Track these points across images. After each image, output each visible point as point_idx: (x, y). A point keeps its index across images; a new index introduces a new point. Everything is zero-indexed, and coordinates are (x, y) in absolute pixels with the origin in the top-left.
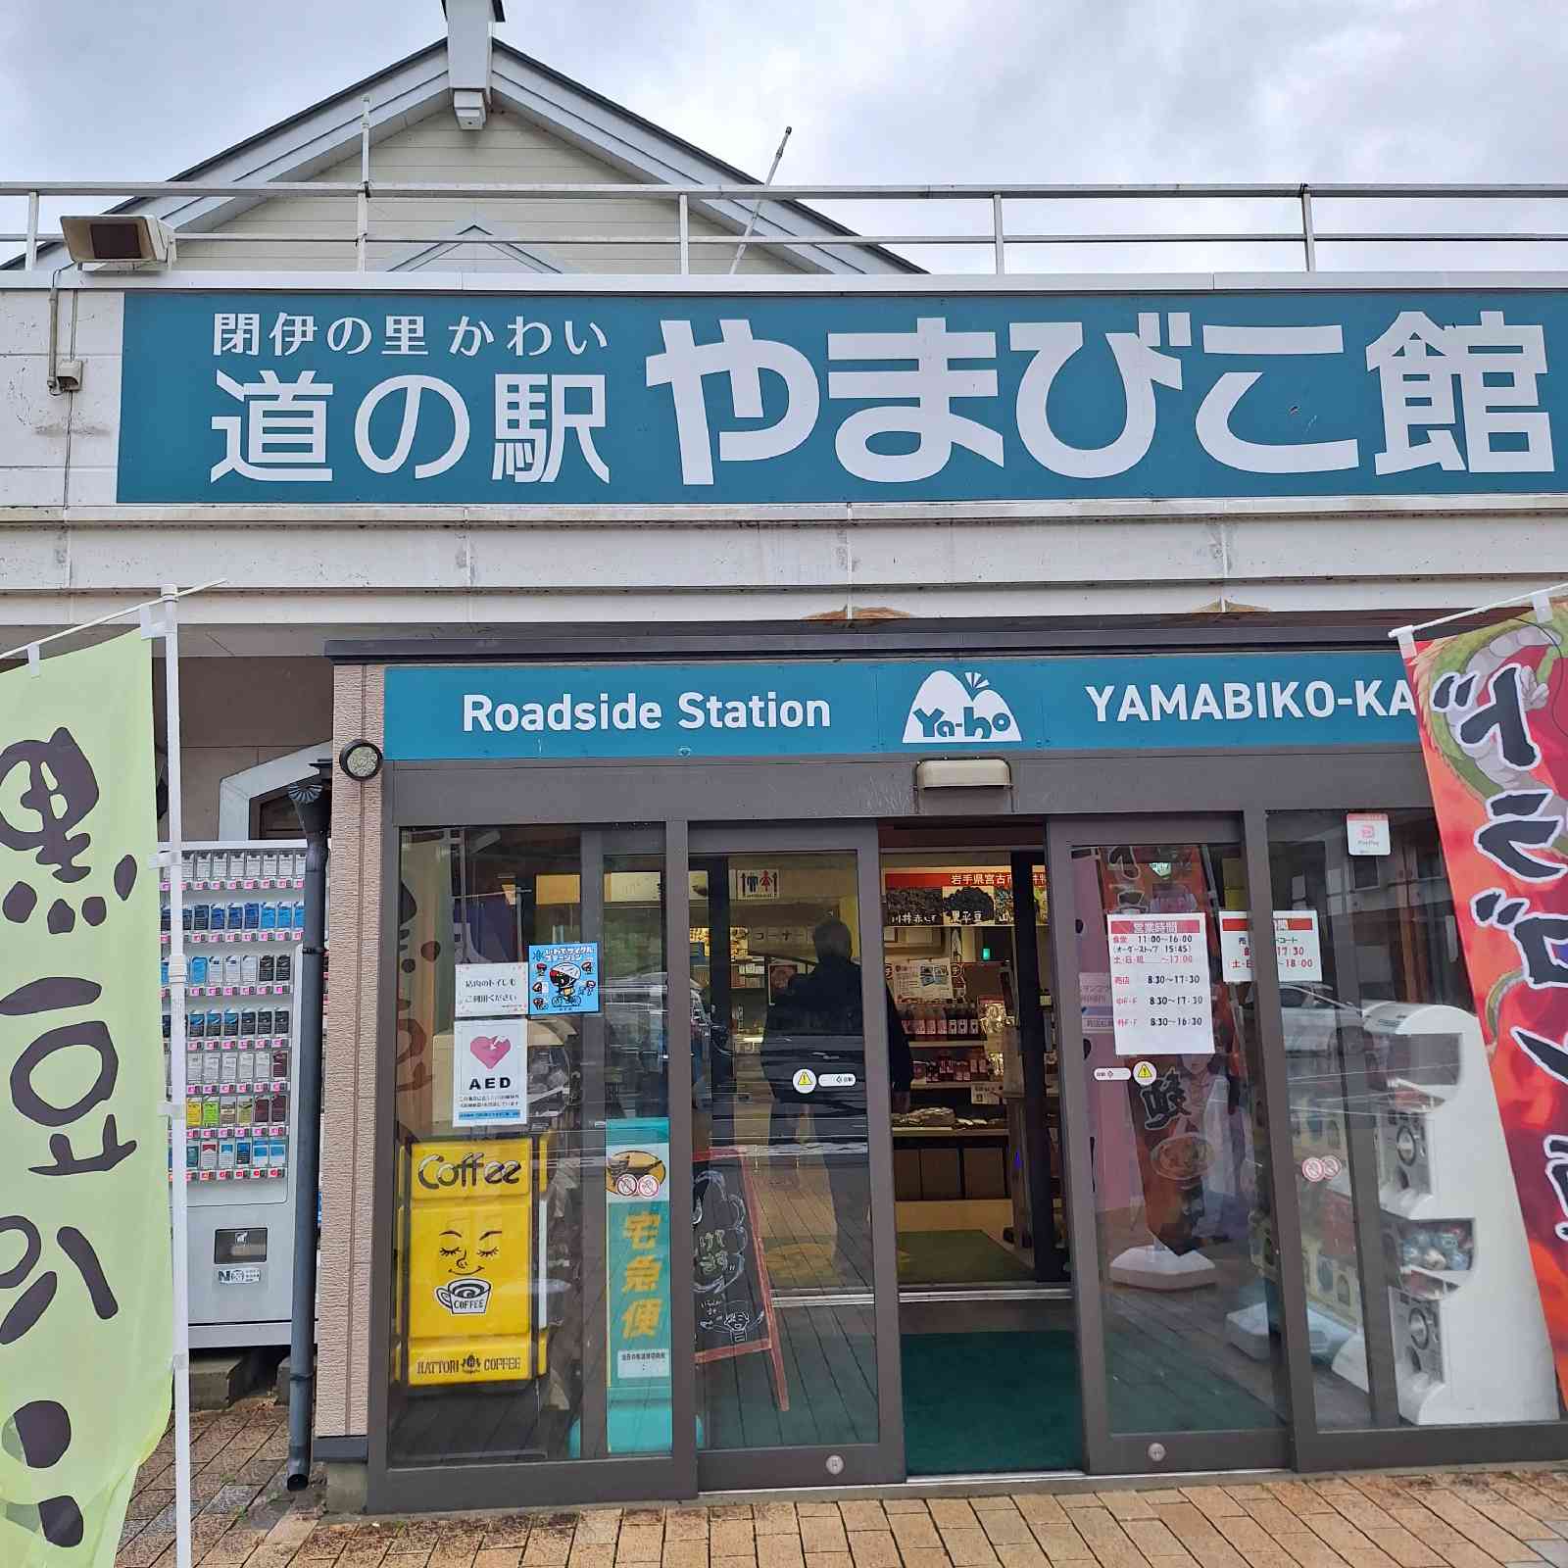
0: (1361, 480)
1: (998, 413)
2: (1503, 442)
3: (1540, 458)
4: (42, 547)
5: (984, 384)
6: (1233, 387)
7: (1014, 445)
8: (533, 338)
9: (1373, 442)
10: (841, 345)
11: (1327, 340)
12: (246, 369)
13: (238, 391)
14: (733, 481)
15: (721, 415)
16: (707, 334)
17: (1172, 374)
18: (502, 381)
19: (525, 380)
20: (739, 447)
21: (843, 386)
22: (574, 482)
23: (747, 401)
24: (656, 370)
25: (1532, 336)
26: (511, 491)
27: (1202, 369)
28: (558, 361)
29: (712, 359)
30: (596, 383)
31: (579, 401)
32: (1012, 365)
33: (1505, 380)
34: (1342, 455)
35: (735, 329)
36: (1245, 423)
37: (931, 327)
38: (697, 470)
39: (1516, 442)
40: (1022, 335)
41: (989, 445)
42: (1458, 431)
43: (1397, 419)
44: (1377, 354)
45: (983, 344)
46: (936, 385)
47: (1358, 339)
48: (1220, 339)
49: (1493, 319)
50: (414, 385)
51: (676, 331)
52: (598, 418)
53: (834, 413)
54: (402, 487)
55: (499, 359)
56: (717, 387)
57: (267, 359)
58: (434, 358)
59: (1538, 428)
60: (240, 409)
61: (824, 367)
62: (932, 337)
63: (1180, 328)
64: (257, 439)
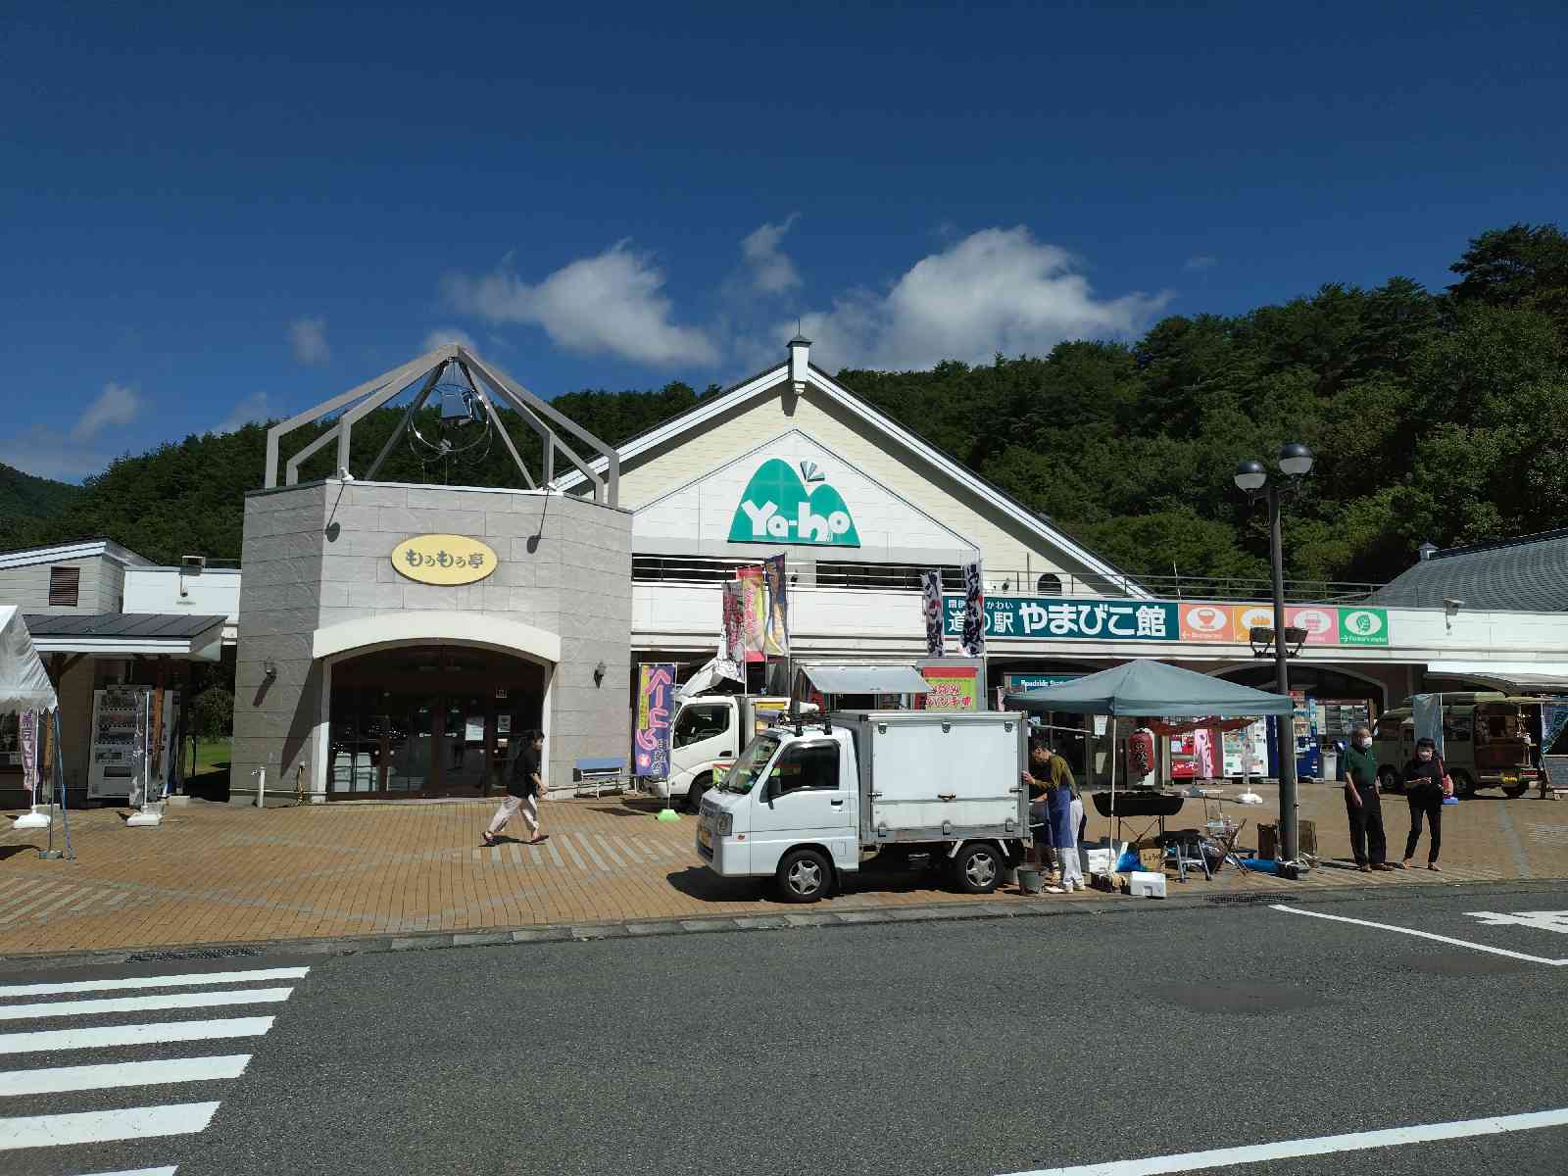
0: (1134, 636)
1: (1076, 622)
2: (1158, 631)
3: (1163, 634)
5: (1074, 616)
6: (1114, 617)
7: (1079, 627)
8: (1001, 606)
9: (1137, 629)
10: (1051, 608)
11: (1129, 611)
12: (954, 610)
13: (953, 614)
14: (1034, 633)
15: (1031, 621)
16: (1029, 606)
17: (1105, 616)
18: (996, 613)
19: (999, 613)
20: (1035, 627)
21: (1051, 616)
22: (1007, 632)
23: (1036, 619)
24: (1021, 612)
25: (1163, 611)
26: (997, 634)
27: (1110, 615)
28: (1005, 610)
29: (1029, 610)
30: (1011, 614)
31: (1008, 618)
32: (1079, 613)
33: (1157, 619)
34: (1131, 632)
35: (1034, 605)
36: (1117, 625)
37: (1066, 605)
38: (1028, 631)
39: (1160, 631)
40: (1081, 608)
41: (1075, 628)
42: (1150, 628)
43: (1141, 625)
44: (1137, 614)
45: (1074, 609)
46: (1067, 616)
47: (1135, 610)
48: (1113, 610)
49: (1157, 607)
51: (1024, 605)
52: (1011, 620)
53: (1050, 621)
55: (995, 609)
56: (1031, 615)
57: (957, 609)
59: (1163, 628)
60: (953, 618)
61: (1048, 612)
62: (1066, 608)
63: (1106, 606)
64: (957, 623)
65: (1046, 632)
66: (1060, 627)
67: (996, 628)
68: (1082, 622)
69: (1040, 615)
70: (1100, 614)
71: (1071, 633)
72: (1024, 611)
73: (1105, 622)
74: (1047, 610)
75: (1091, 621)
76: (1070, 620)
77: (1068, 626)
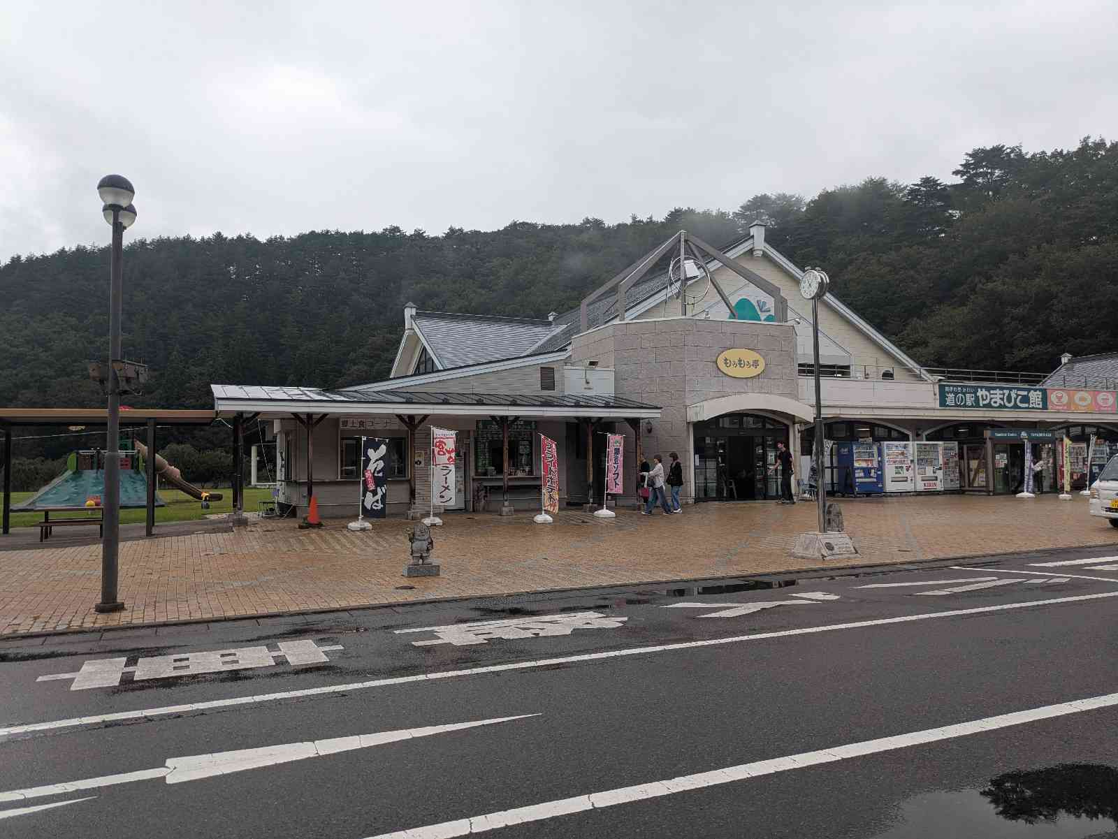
0: (1028, 408)
1: (1003, 399)
2: (1038, 404)
3: (1041, 406)
4: (932, 411)
5: (1002, 396)
6: (1020, 397)
7: (1004, 403)
9: (1029, 404)
10: (992, 392)
11: (1025, 393)
12: (948, 393)
14: (985, 406)
15: (983, 400)
16: (982, 390)
17: (1015, 396)
19: (968, 395)
20: (985, 402)
21: (992, 396)
22: (972, 406)
24: (978, 394)
25: (1040, 393)
26: (967, 407)
27: (1018, 396)
28: (970, 392)
29: (982, 393)
30: (973, 395)
31: (972, 397)
32: (1004, 394)
33: (1038, 397)
34: (1027, 405)
35: (984, 390)
37: (998, 389)
38: (982, 405)
40: (1005, 391)
41: (1002, 403)
42: (1035, 403)
43: (1031, 401)
44: (1029, 395)
45: (1002, 392)
46: (998, 396)
47: (1028, 393)
48: (1019, 393)
49: (1038, 391)
50: (960, 395)
51: (979, 390)
52: (974, 399)
53: (991, 399)
54: (960, 406)
55: (966, 393)
56: (982, 396)
58: (962, 393)
59: (1041, 403)
61: (990, 394)
62: (998, 391)
63: (1016, 390)
65: (989, 406)
66: (995, 402)
67: (967, 404)
68: (1005, 400)
69: (986, 396)
70: (1013, 396)
71: (1001, 406)
72: (980, 393)
73: (1016, 399)
74: (989, 392)
75: (1009, 400)
76: (1000, 398)
77: (999, 402)
